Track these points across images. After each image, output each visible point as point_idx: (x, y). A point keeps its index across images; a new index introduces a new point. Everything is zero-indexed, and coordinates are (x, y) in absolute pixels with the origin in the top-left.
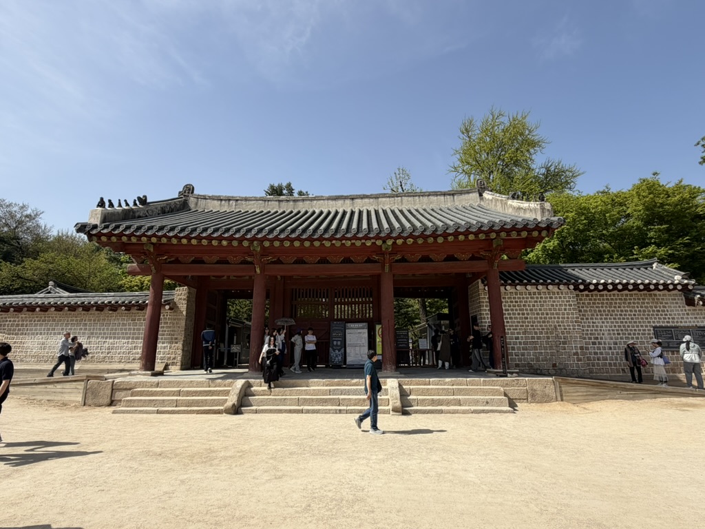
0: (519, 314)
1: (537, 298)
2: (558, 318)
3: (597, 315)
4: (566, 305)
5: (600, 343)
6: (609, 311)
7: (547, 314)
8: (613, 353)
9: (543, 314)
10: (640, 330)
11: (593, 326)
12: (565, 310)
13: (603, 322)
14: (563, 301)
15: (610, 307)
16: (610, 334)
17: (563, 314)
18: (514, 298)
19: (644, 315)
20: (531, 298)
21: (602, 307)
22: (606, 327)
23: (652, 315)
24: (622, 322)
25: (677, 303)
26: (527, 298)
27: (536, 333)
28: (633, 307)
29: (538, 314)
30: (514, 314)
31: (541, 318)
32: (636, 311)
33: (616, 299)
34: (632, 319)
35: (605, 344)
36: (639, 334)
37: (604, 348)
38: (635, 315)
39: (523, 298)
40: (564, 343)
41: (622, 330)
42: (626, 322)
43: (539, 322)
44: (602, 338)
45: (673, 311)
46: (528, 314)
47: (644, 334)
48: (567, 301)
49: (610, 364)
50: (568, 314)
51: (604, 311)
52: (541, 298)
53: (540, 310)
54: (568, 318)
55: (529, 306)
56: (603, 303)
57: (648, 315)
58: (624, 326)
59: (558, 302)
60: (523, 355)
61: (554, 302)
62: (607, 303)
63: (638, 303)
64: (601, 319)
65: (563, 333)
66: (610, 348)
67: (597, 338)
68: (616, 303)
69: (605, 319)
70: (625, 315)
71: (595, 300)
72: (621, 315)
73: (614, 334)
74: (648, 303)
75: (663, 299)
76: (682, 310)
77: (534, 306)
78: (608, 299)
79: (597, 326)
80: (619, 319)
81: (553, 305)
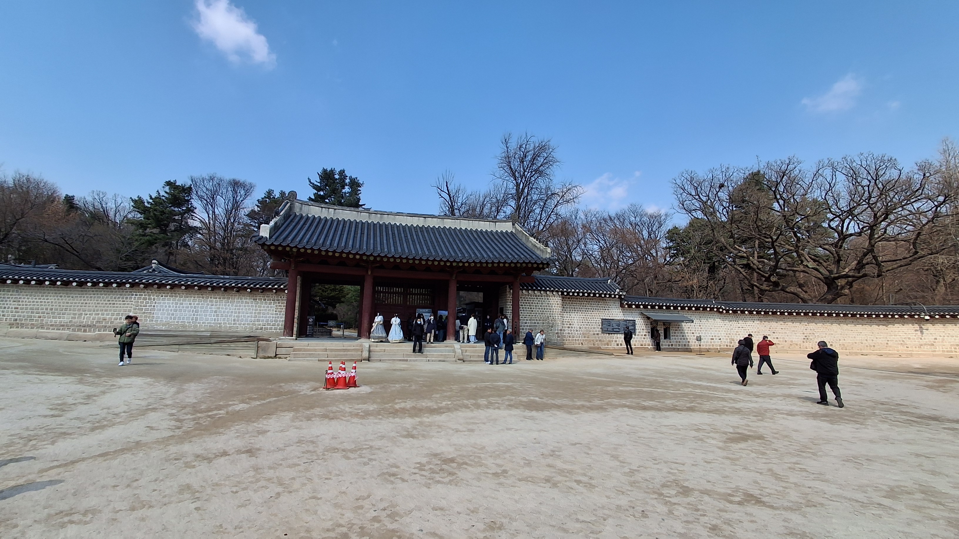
0: (528, 308)
2: (550, 312)
3: (573, 311)
5: (572, 328)
7: (544, 309)
10: (594, 320)
11: (570, 317)
12: (555, 307)
13: (575, 315)
15: (581, 306)
16: (577, 322)
18: (527, 298)
19: (598, 311)
20: (537, 299)
22: (576, 318)
23: (602, 312)
25: (615, 306)
26: (534, 298)
28: (593, 307)
29: (539, 309)
30: (526, 308)
31: (541, 311)
34: (591, 314)
36: (593, 323)
37: (574, 331)
38: (593, 311)
40: (552, 327)
41: (584, 320)
43: (539, 314)
45: (613, 310)
46: (534, 308)
47: (596, 323)
48: (556, 302)
49: (575, 340)
51: (577, 308)
52: (542, 299)
53: (541, 306)
54: (556, 312)
55: (535, 303)
56: (577, 304)
59: (552, 302)
61: (549, 302)
63: (596, 304)
65: (551, 321)
66: (577, 331)
67: (571, 324)
68: (583, 304)
69: (577, 313)
71: (573, 301)
72: (586, 311)
73: (580, 322)
74: (601, 305)
75: (609, 303)
76: (617, 310)
77: (537, 303)
78: (580, 301)
80: (584, 313)
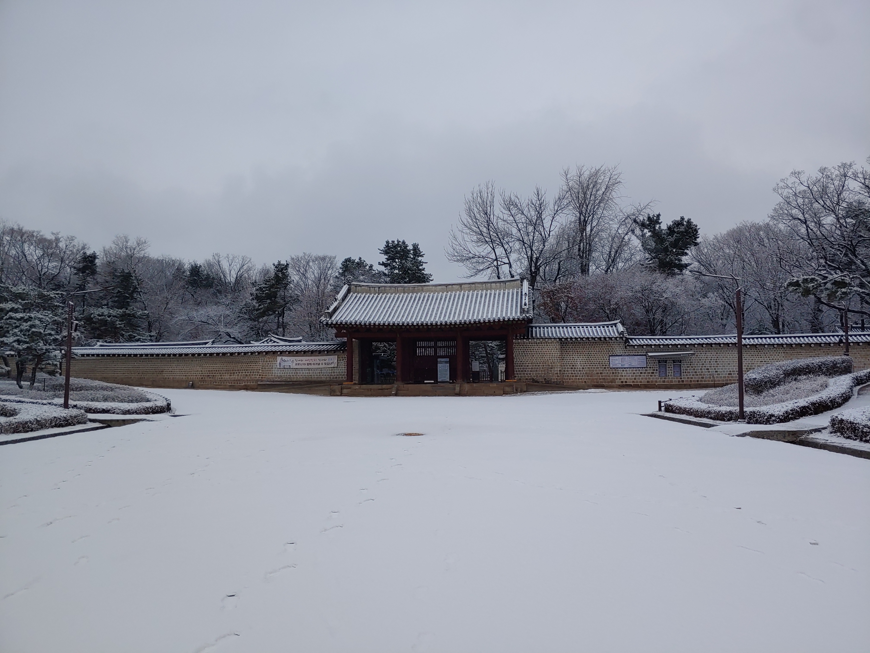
0: (530, 354)
1: (540, 345)
2: (550, 356)
3: (575, 354)
4: (554, 349)
5: (575, 368)
6: (582, 351)
7: (544, 354)
8: (581, 373)
9: (542, 354)
10: (597, 361)
11: (572, 359)
12: (554, 351)
13: (578, 357)
14: (553, 347)
15: (583, 349)
16: (580, 363)
17: (553, 354)
18: (528, 346)
19: (601, 353)
20: (537, 345)
21: (579, 349)
22: (579, 360)
23: (606, 353)
24: (588, 357)
25: (620, 347)
26: (535, 345)
27: (537, 363)
28: (596, 349)
31: (541, 356)
32: (597, 351)
33: (587, 345)
34: (594, 355)
35: (577, 368)
36: (596, 363)
37: (577, 371)
38: (596, 353)
39: (533, 346)
40: (551, 368)
41: (588, 361)
42: (591, 357)
43: (540, 358)
44: (576, 366)
45: (617, 351)
46: (534, 354)
47: (599, 363)
48: (555, 347)
49: (579, 379)
50: (555, 353)
51: (580, 351)
53: (541, 352)
54: (555, 356)
56: (580, 347)
57: (603, 353)
58: (589, 359)
59: (551, 347)
60: (530, 374)
61: (548, 347)
62: (582, 347)
63: (599, 347)
64: (577, 355)
65: (551, 363)
66: (580, 371)
67: (574, 366)
68: (586, 347)
69: (580, 355)
70: (591, 353)
71: (576, 345)
72: (589, 353)
73: (583, 363)
74: (604, 347)
75: (613, 345)
76: (622, 351)
77: (538, 349)
78: (583, 345)
79: (574, 360)
80: (587, 355)
81: (547, 349)
